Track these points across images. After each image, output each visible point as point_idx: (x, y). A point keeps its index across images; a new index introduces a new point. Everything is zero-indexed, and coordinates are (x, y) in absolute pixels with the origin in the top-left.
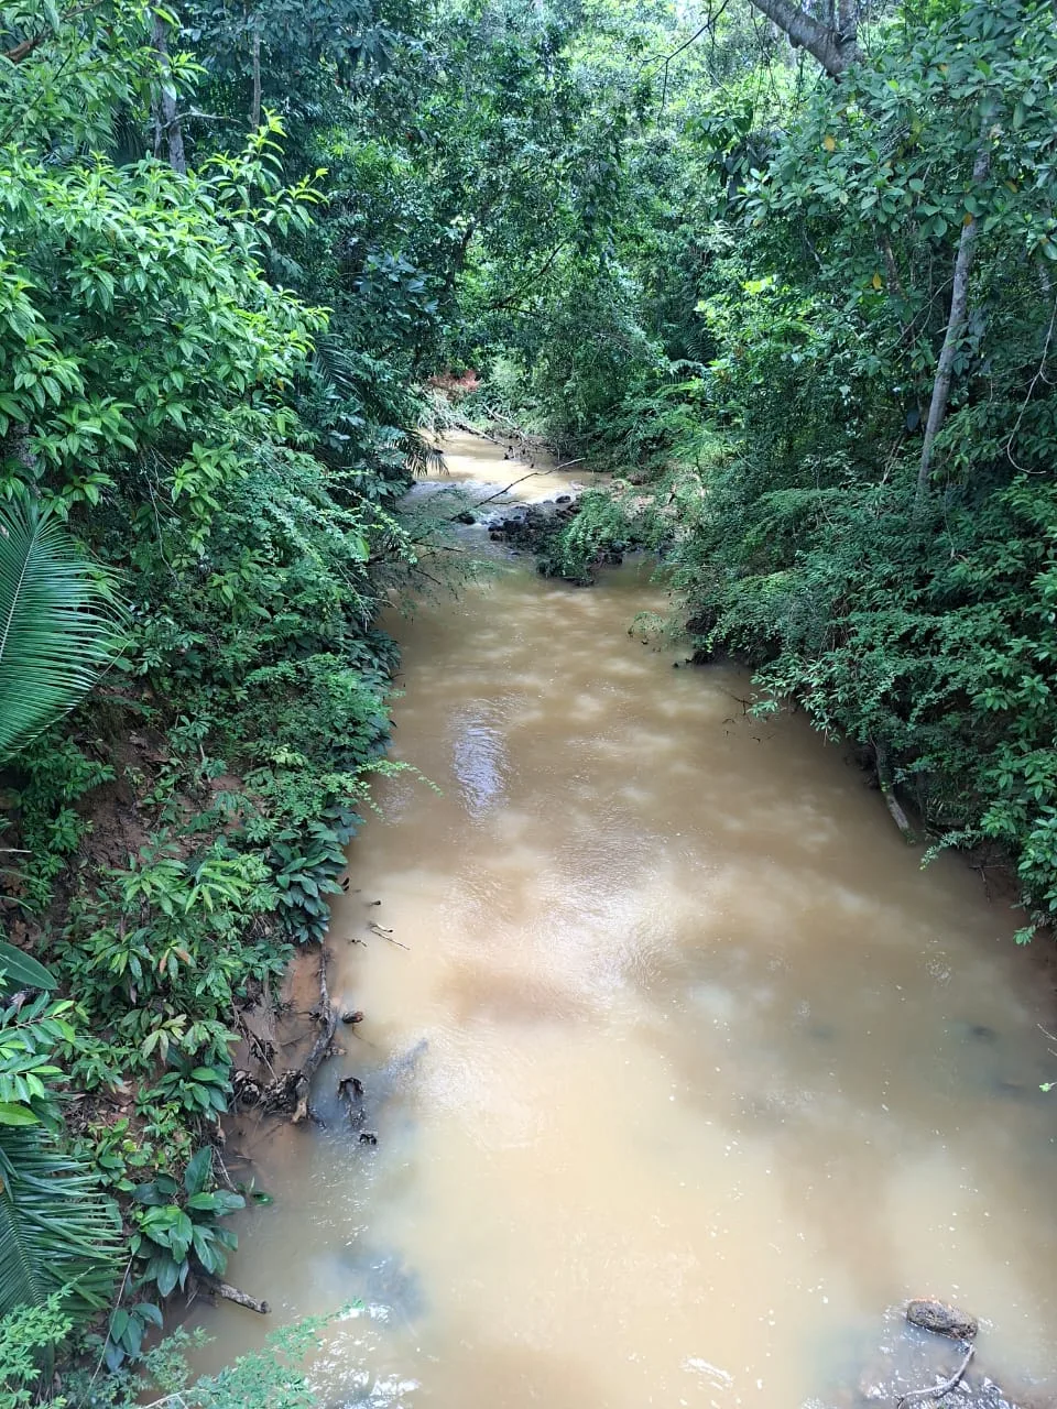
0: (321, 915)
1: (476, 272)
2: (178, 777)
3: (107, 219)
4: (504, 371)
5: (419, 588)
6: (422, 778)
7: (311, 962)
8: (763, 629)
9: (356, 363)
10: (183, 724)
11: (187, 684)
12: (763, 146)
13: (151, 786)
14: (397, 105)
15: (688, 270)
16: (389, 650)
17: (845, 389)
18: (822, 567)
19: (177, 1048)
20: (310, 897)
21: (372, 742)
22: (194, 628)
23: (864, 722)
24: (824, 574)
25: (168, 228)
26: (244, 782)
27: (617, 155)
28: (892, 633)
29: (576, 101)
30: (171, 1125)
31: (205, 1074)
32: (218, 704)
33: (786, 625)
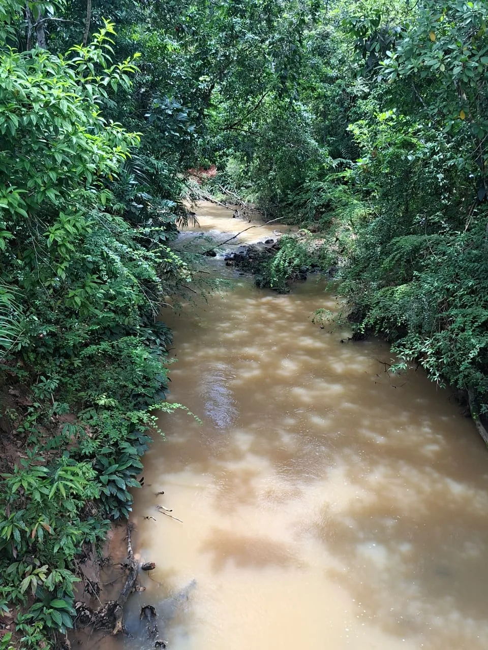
0: (128, 501)
1: (216, 108)
2: (38, 414)
3: (15, 83)
4: (233, 166)
5: (183, 295)
6: (190, 413)
7: (122, 531)
8: (396, 319)
9: (147, 163)
10: (42, 381)
11: (44, 356)
12: (387, 35)
13: (22, 420)
14: (169, 11)
15: (342, 106)
16: (166, 334)
17: (440, 176)
18: (430, 283)
19: (42, 587)
20: (121, 490)
21: (157, 391)
22: (49, 322)
23: (461, 376)
24: (432, 286)
25: (50, 88)
26: (78, 418)
27: (300, 41)
28: (477, 321)
29: (275, 10)
30: (39, 637)
31: (60, 604)
32: (63, 368)
33: (410, 317)
